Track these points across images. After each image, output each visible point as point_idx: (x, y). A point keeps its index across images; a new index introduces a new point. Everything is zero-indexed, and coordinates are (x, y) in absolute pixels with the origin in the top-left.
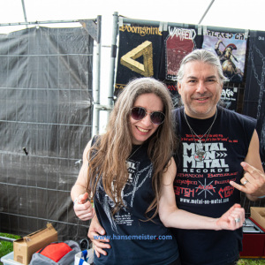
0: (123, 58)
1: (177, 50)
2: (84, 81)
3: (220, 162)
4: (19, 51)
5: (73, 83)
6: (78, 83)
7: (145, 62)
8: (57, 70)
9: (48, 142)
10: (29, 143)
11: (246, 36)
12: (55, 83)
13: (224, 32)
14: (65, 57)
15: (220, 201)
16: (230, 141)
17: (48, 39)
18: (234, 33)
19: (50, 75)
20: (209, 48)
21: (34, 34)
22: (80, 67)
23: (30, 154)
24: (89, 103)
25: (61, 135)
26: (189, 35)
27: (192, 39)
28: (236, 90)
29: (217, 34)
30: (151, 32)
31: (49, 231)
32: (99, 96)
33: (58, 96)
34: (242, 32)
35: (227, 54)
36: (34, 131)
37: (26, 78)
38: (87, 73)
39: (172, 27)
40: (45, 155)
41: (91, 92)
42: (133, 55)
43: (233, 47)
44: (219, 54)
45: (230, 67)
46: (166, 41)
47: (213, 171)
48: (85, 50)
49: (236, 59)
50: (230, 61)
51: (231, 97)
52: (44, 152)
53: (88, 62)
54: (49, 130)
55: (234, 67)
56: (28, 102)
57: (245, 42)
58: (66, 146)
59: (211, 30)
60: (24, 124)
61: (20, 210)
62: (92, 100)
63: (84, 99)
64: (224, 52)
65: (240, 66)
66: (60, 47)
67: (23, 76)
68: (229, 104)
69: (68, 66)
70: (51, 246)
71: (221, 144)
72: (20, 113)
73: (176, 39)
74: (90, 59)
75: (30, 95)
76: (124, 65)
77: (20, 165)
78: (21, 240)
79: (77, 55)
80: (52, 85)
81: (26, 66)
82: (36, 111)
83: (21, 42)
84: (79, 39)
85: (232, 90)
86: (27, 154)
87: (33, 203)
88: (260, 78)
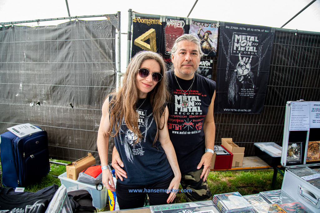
0: (136, 40)
1: (172, 35)
2: (109, 57)
3: (197, 108)
4: (64, 37)
5: (102, 59)
6: (105, 58)
7: (151, 43)
8: (91, 50)
9: (87, 99)
10: (73, 100)
11: (218, 25)
12: (90, 59)
13: (203, 23)
14: (97, 40)
15: (196, 132)
16: (203, 96)
17: (84, 28)
18: (210, 23)
19: (86, 53)
20: (193, 34)
21: (75, 25)
22: (107, 47)
23: (75, 107)
24: (113, 71)
25: (95, 94)
26: (180, 25)
27: (182, 27)
28: (212, 61)
29: (199, 24)
30: (154, 23)
31: (89, 158)
32: (120, 66)
33: (92, 67)
34: (216, 22)
35: (206, 37)
36: (77, 92)
37: (70, 55)
38: (111, 51)
39: (169, 20)
40: (85, 107)
41: (114, 64)
42: (143, 38)
43: (209, 33)
44: (200, 38)
45: (208, 46)
46: (165, 28)
47: (193, 114)
48: (110, 35)
49: (211, 41)
50: (208, 42)
51: (208, 66)
52: (84, 105)
53: (112, 44)
54: (87, 91)
55: (210, 46)
56: (72, 72)
57: (217, 29)
58: (99, 101)
59: (195, 21)
60: (70, 87)
61: (70, 145)
62: (115, 69)
63: (110, 69)
64: (204, 36)
65: (214, 46)
66: (93, 34)
67: (68, 54)
68: (207, 71)
69: (98, 46)
70: (91, 167)
71: (198, 97)
72: (67, 80)
73: (172, 27)
74: (114, 41)
75: (74, 67)
76: (137, 45)
77: (68, 115)
78: (71, 164)
79: (105, 39)
80: (88, 60)
81: (70, 47)
82: (78, 78)
83: (66, 31)
84: (106, 28)
85: (209, 61)
86: (73, 107)
87: (78, 140)
88: (227, 53)
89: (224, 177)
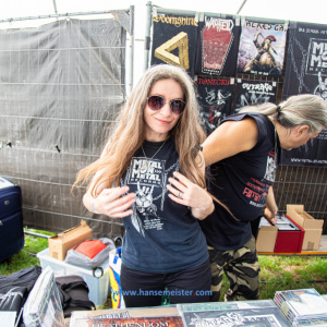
0: (158, 50)
1: (214, 42)
2: (116, 75)
5: (106, 78)
6: (110, 77)
7: (181, 55)
8: (88, 64)
9: (80, 140)
10: (61, 140)
11: (286, 27)
13: (263, 23)
14: (97, 50)
17: (79, 32)
18: (273, 24)
19: (82, 69)
20: (247, 40)
21: (65, 26)
22: (112, 61)
23: (62, 151)
24: (122, 98)
26: (226, 26)
27: (230, 30)
29: (255, 25)
30: (186, 23)
31: (83, 228)
34: (282, 23)
35: (266, 46)
36: (66, 128)
38: (119, 67)
39: (209, 18)
40: (78, 152)
41: (124, 87)
42: (168, 47)
45: (269, 59)
46: (202, 32)
48: (118, 42)
49: (275, 52)
50: (269, 54)
51: (269, 91)
52: (77, 149)
53: (121, 55)
55: (273, 60)
56: (60, 98)
57: (284, 33)
58: (99, 143)
59: (250, 21)
60: (55, 121)
61: (54, 208)
62: (124, 95)
64: (263, 45)
65: (279, 60)
66: (92, 40)
67: (54, 71)
68: (267, 98)
72: (52, 109)
73: (213, 30)
74: (123, 52)
76: (159, 57)
77: (52, 163)
78: (56, 237)
79: (109, 48)
80: (83, 80)
81: (57, 61)
83: (51, 35)
84: (111, 31)
85: (271, 84)
86: (59, 151)
87: (67, 202)
88: (299, 72)
89: (288, 265)
